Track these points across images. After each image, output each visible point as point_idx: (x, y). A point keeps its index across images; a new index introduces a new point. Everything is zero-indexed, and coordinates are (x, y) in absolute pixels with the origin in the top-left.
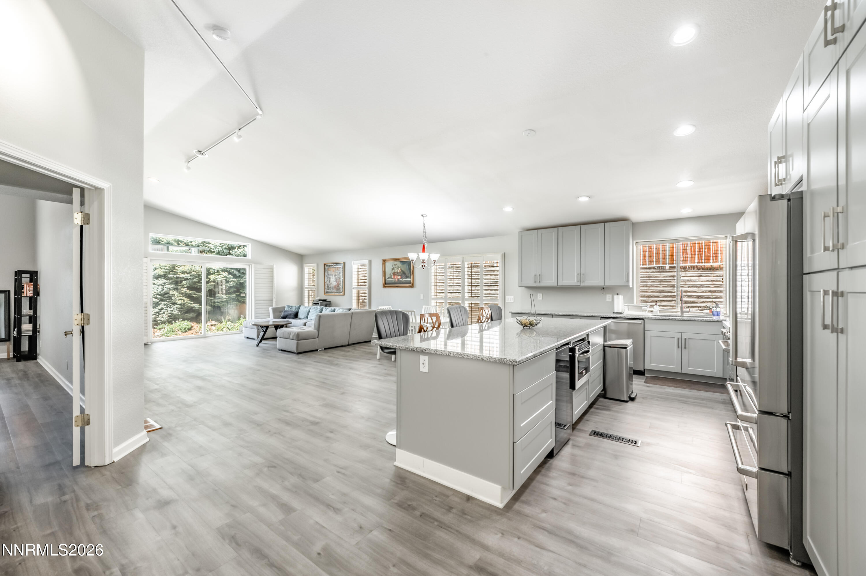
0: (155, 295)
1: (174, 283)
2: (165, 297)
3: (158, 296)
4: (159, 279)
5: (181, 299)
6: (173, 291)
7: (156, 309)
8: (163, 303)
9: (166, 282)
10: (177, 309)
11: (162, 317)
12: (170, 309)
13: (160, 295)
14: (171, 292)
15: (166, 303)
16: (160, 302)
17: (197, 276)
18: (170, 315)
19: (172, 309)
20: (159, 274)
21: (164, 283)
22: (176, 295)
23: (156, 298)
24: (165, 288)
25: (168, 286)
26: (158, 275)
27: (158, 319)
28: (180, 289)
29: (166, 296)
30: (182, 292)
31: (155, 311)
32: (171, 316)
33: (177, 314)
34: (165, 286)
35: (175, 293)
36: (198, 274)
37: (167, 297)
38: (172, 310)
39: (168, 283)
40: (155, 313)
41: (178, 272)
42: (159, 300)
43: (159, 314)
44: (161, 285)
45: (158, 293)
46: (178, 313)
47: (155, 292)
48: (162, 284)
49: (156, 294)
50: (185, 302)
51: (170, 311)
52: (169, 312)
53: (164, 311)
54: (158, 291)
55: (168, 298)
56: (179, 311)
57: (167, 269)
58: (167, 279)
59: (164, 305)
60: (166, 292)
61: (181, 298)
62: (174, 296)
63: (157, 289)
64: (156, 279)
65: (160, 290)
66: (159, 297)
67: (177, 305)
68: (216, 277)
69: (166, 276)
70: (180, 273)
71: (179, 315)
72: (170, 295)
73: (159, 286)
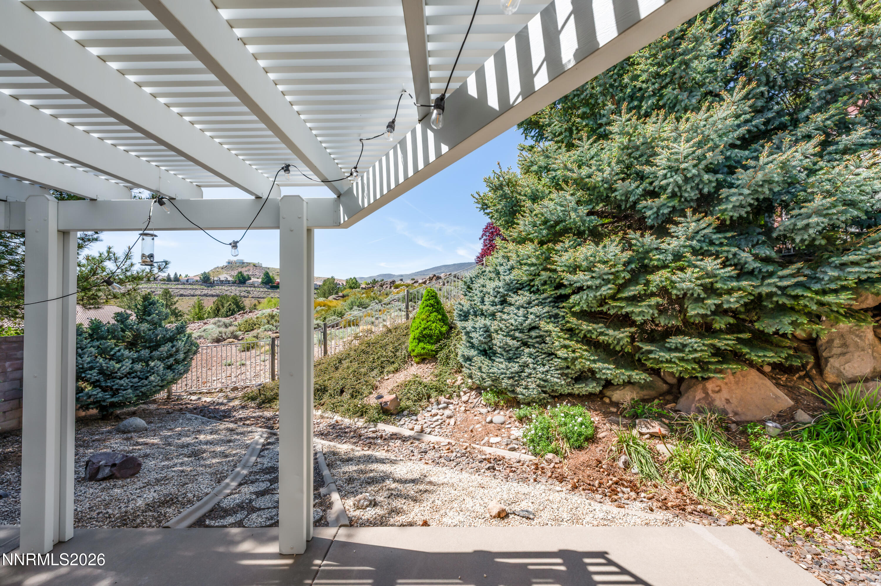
0: (512, 330)
1: (550, 302)
2: (531, 337)
3: (517, 334)
4: (520, 292)
5: (566, 347)
6: (548, 323)
7: (514, 365)
8: (527, 350)
9: (533, 298)
10: (557, 370)
11: (526, 388)
12: (542, 369)
13: (522, 332)
14: (542, 324)
15: (532, 350)
16: (522, 348)
17: (611, 277)
18: (542, 383)
19: (547, 368)
20: (518, 281)
21: (529, 303)
22: (553, 334)
23: (514, 338)
24: (531, 314)
25: (534, 310)
26: (517, 283)
27: (518, 390)
28: (564, 317)
29: (533, 334)
30: (568, 325)
31: (513, 370)
32: (545, 387)
33: (557, 383)
34: (531, 310)
35: (550, 327)
36: (613, 270)
37: (536, 337)
38: (547, 371)
39: (536, 301)
40: (512, 373)
41: (559, 269)
42: (519, 343)
43: (520, 376)
44: (522, 307)
45: (517, 326)
46: (559, 381)
47: (512, 325)
48: (525, 305)
49: (513, 327)
50: (577, 354)
51: (543, 373)
52: (539, 376)
53: (530, 371)
54: (516, 320)
55: (538, 340)
56: (562, 374)
57: (533, 265)
58: (534, 293)
59: (530, 355)
60: (533, 325)
61: (567, 342)
62: (549, 336)
63: (516, 317)
64: (514, 293)
65: (520, 319)
66: (520, 335)
67: (556, 360)
68: (674, 278)
69: (532, 284)
70: (563, 271)
71: (562, 385)
72: (542, 333)
73: (518, 309)
